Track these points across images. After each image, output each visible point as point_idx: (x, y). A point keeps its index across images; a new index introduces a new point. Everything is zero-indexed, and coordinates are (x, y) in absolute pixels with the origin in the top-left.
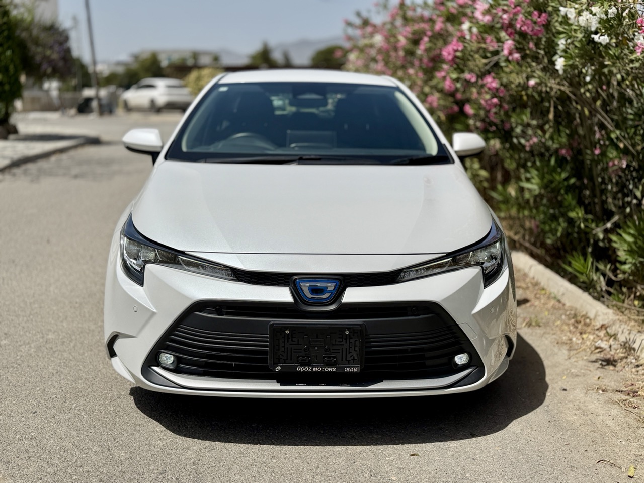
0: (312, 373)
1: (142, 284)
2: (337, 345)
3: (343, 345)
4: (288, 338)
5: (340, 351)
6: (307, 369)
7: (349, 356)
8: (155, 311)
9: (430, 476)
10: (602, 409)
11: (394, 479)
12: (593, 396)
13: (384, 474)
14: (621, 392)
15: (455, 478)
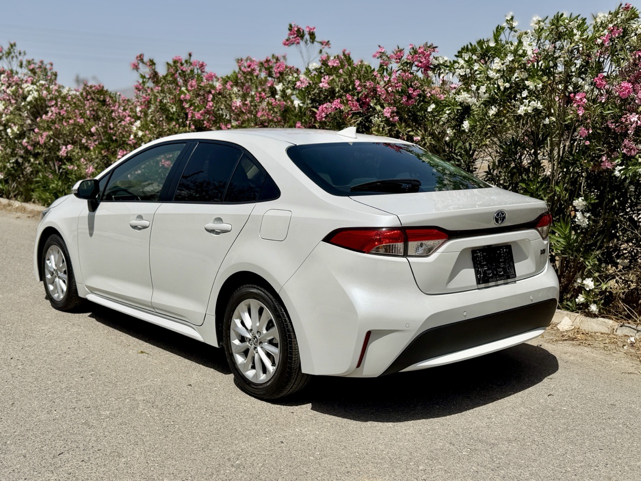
9: (576, 402)
10: (578, 350)
11: (565, 408)
12: (560, 345)
13: (556, 408)
14: (566, 340)
15: (587, 399)
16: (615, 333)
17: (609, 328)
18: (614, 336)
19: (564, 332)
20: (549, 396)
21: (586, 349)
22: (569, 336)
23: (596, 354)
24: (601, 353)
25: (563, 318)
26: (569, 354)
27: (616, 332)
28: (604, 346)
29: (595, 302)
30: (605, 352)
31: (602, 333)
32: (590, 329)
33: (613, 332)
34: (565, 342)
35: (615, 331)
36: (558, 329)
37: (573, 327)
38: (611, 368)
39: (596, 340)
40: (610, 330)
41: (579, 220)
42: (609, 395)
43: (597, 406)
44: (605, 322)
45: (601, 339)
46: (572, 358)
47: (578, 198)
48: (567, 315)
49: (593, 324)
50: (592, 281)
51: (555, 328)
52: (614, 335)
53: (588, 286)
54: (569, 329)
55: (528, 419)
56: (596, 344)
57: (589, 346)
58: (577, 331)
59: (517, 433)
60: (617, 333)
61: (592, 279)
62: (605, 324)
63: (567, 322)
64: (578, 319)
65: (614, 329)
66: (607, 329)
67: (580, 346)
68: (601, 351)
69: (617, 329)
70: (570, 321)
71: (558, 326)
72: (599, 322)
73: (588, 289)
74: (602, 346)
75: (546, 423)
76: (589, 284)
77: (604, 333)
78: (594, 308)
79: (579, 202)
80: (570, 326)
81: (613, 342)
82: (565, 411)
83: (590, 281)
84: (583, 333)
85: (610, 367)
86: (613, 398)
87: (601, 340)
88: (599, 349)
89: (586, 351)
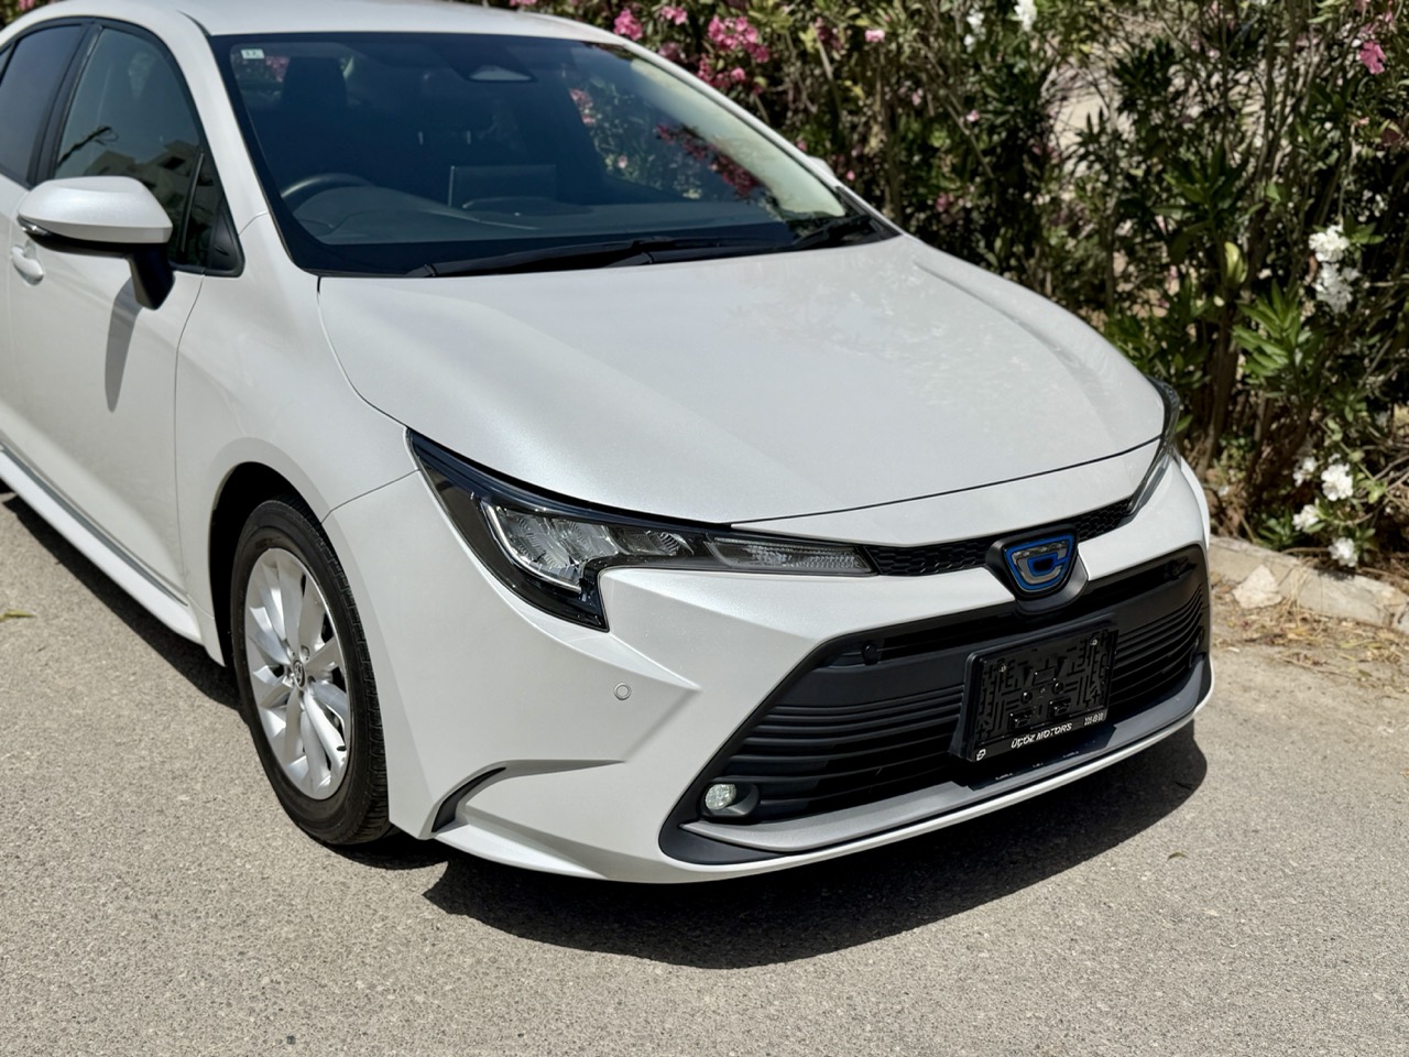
0: (1036, 744)
1: (603, 626)
2: (1078, 672)
3: (1084, 670)
4: (1001, 682)
5: (1078, 685)
6: (1029, 739)
7: (1089, 690)
8: (693, 685)
9: (1251, 886)
10: (1282, 679)
11: (1213, 913)
12: (1234, 659)
13: (1186, 911)
14: (1253, 640)
15: (1286, 876)
16: (1395, 625)
17: (1379, 610)
18: (1391, 636)
19: (1250, 611)
20: (1171, 857)
21: (1307, 678)
22: (1263, 627)
23: (1334, 699)
24: (1348, 694)
25: (1253, 569)
26: (1254, 694)
27: (1399, 622)
28: (1361, 672)
29: (1349, 533)
30: (1360, 693)
31: (1358, 623)
32: (1326, 608)
33: (1391, 623)
34: (1250, 649)
35: (1395, 619)
36: (1235, 602)
37: (1279, 599)
38: (1373, 752)
39: (1338, 647)
40: (1382, 615)
41: (1326, 288)
42: (1357, 859)
43: (1313, 906)
44: (1370, 592)
45: (1353, 643)
46: (1262, 708)
47: (1325, 226)
48: (1265, 561)
49: (1336, 595)
50: (1347, 474)
51: (1228, 598)
52: (1393, 631)
53: (1334, 488)
54: (1267, 603)
55: (1094, 955)
56: (1336, 663)
57: (1317, 668)
58: (1289, 613)
59: (1048, 1018)
60: (1400, 628)
61: (1347, 468)
62: (1370, 596)
63: (1262, 582)
64: (1295, 575)
65: (1393, 615)
66: (1373, 612)
67: (1290, 668)
68: (1349, 688)
69: (1402, 615)
70: (1272, 579)
71: (1238, 593)
72: (1353, 590)
73: (1332, 497)
74: (1353, 669)
75: (1146, 973)
76: (1338, 484)
77: (1365, 624)
78: (1344, 550)
79: (1328, 242)
80: (1270, 595)
81: (1388, 658)
82: (1214, 923)
83: (1343, 476)
84: (1304, 620)
85: (1371, 746)
86: (1368, 874)
87: (1354, 649)
88: (1343, 680)
89: (1303, 685)
